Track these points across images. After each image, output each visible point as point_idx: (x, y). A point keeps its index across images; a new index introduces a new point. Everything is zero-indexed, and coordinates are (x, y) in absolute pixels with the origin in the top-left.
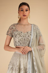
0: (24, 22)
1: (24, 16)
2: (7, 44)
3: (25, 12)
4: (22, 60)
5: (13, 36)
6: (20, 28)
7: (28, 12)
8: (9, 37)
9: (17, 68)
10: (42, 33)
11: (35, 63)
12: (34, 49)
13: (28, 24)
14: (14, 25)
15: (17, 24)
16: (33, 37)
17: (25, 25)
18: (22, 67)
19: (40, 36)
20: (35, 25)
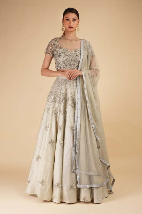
0: (71, 36)
1: (70, 27)
2: (46, 66)
3: (72, 23)
4: (68, 87)
5: (53, 56)
6: (65, 45)
7: (76, 22)
8: (49, 56)
9: (63, 97)
10: (96, 53)
11: (86, 92)
12: (85, 73)
13: (77, 39)
14: (56, 39)
15: (60, 38)
16: (83, 57)
17: (71, 40)
18: (69, 96)
19: (93, 57)
20: (85, 41)
